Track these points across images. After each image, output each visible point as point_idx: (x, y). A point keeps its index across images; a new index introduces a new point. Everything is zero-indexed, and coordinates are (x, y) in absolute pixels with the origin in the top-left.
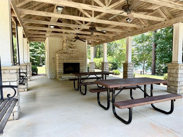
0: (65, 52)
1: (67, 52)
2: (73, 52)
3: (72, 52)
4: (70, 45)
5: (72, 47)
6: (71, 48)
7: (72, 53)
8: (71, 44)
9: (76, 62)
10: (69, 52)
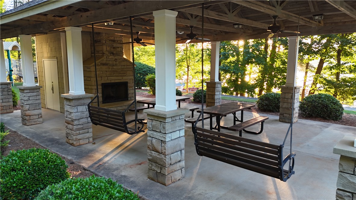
0: (104, 62)
1: (108, 62)
2: (117, 62)
3: (115, 63)
4: (112, 49)
5: (115, 52)
6: (113, 54)
7: (116, 65)
8: (114, 48)
9: (122, 81)
10: (111, 62)
